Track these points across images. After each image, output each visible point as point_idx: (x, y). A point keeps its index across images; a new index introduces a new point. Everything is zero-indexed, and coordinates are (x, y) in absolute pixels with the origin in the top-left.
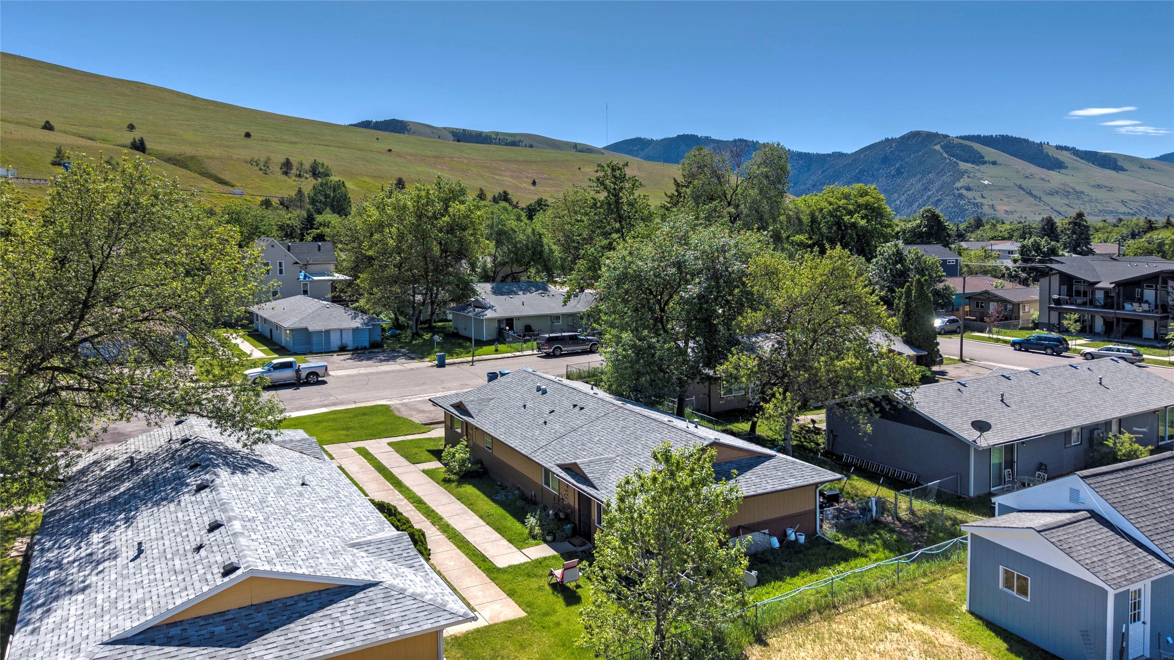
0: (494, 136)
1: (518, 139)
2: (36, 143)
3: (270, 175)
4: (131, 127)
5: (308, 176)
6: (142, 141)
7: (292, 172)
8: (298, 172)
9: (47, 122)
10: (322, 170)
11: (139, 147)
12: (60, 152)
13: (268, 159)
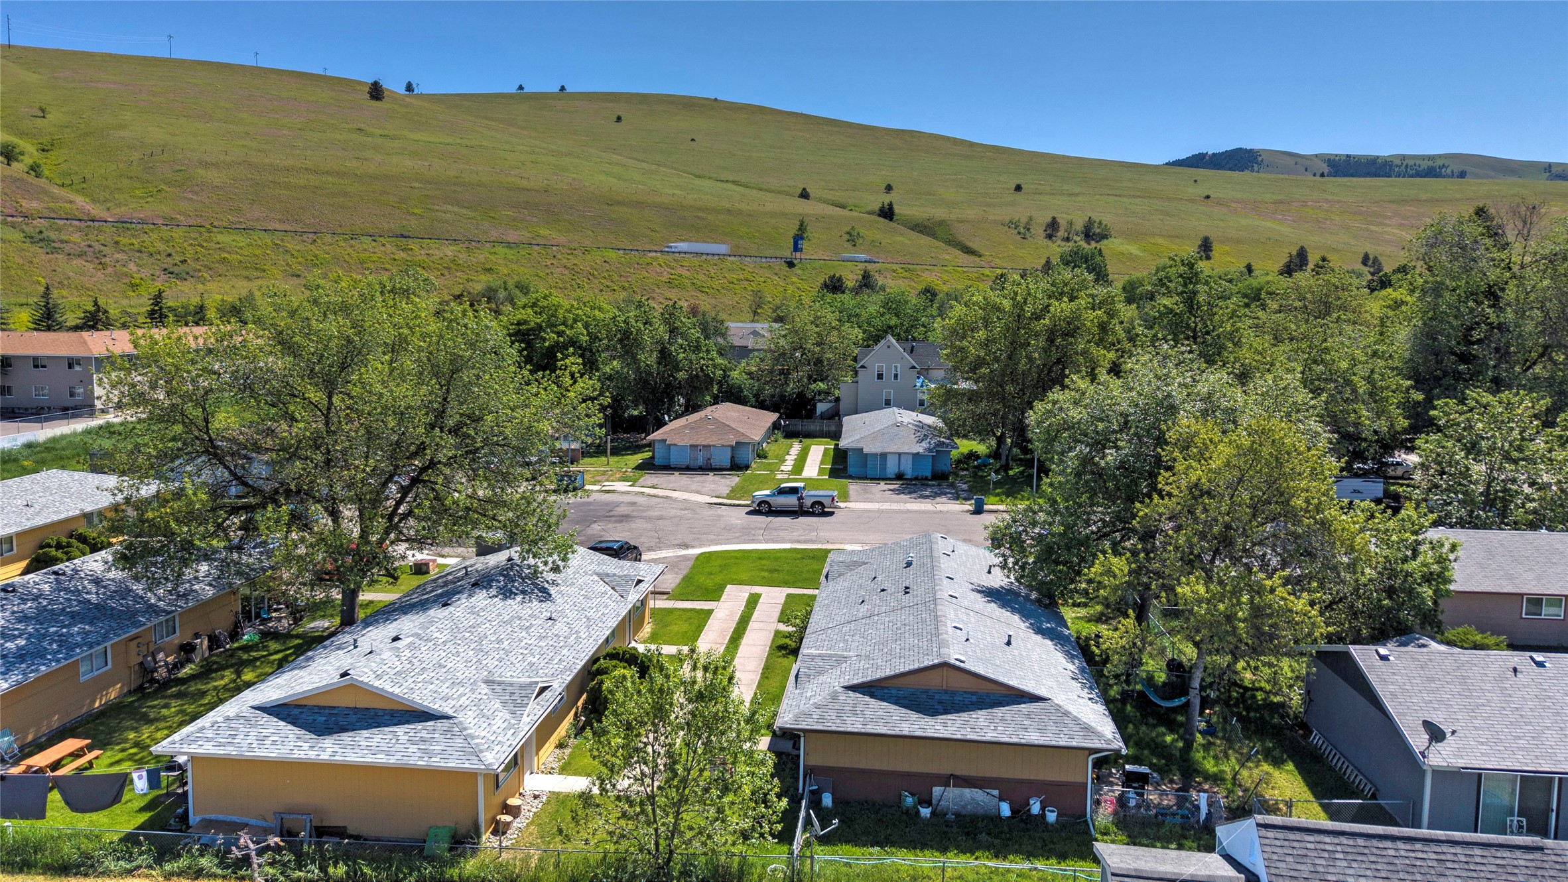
0: (1398, 162)
1: (1439, 163)
2: (784, 215)
3: (1030, 239)
4: (889, 188)
5: (1078, 239)
6: (891, 205)
7: (1058, 234)
8: (1066, 235)
9: (804, 189)
10: (1098, 231)
11: (887, 213)
12: (802, 224)
13: (1030, 219)
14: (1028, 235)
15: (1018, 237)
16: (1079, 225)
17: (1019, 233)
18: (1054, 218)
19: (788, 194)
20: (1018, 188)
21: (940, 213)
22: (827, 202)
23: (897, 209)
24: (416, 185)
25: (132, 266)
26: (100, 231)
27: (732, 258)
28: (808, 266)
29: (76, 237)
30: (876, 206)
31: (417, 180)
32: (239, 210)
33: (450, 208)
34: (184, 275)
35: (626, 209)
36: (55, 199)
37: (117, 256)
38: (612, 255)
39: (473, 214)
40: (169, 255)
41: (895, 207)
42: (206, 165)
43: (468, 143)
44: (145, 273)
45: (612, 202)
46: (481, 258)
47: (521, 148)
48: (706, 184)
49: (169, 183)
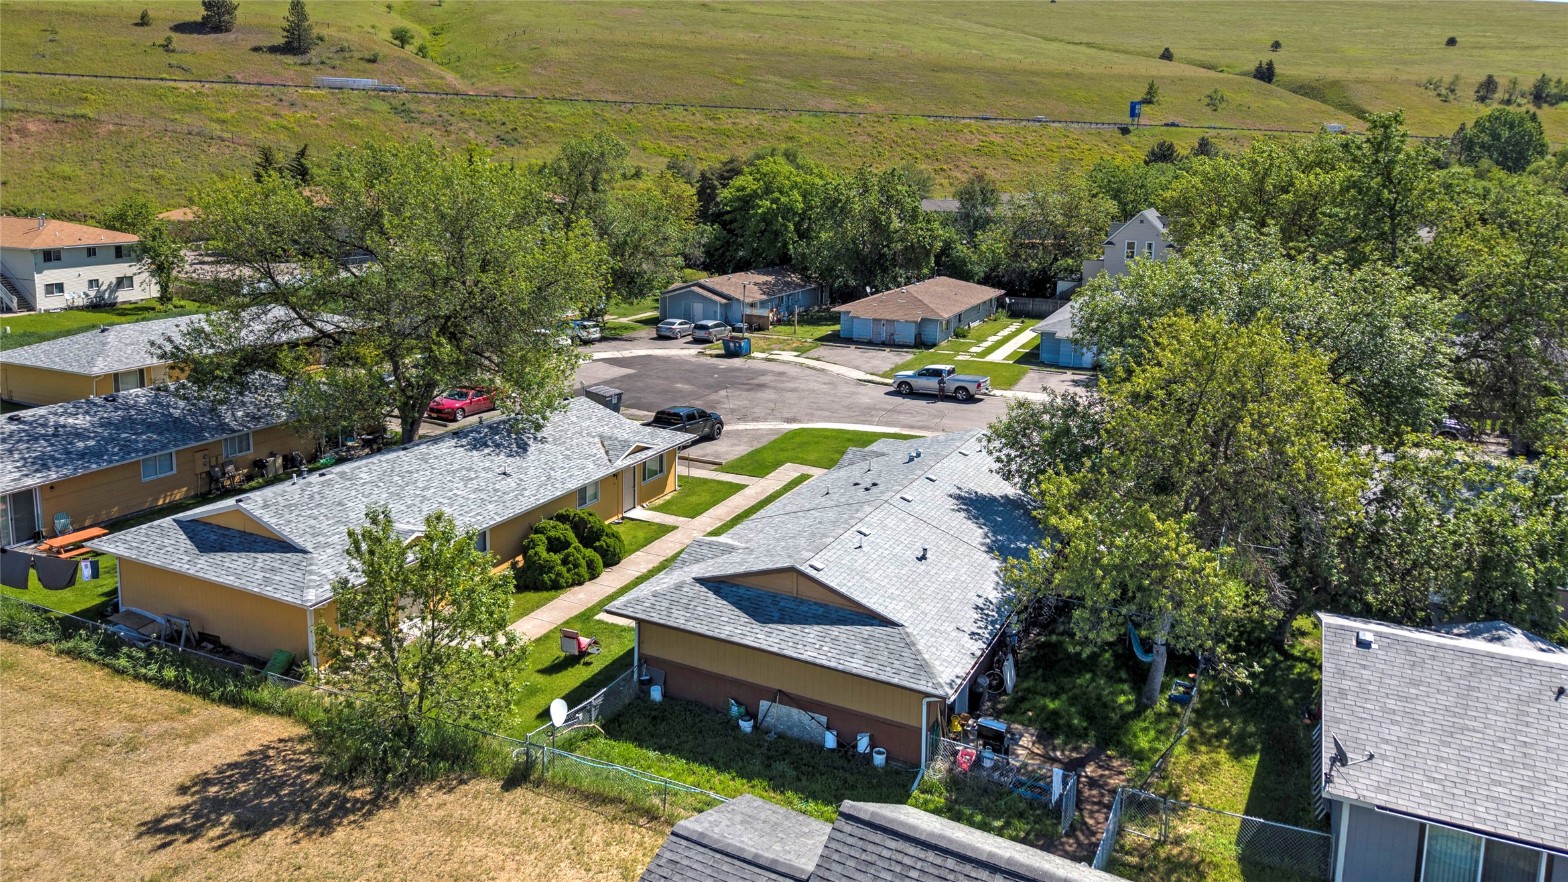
2: (1133, 78)
3: (1455, 103)
4: (1276, 46)
5: (1524, 101)
6: (1270, 65)
7: (1496, 96)
8: (1506, 97)
9: (1167, 49)
10: (1555, 91)
11: (1265, 74)
12: (1151, 87)
13: (1457, 78)
14: (1451, 97)
15: (1438, 100)
16: (1528, 82)
17: (1439, 95)
18: (1490, 77)
19: (1148, 55)
20: (1452, 42)
21: (1335, 72)
22: (1190, 62)
23: (1278, 69)
24: (743, 56)
25: (472, 134)
26: (451, 102)
27: (1056, 125)
28: (1146, 133)
29: (430, 109)
30: (1252, 67)
31: (744, 51)
32: (579, 83)
33: (772, 78)
34: (513, 142)
35: (952, 75)
36: (430, 75)
37: (461, 125)
38: (921, 122)
39: (793, 84)
40: (504, 124)
41: (1275, 66)
42: (556, 42)
43: (805, 14)
44: (481, 140)
45: (938, 68)
46: (786, 127)
47: (857, 17)
48: (1054, 46)
49: (524, 60)
